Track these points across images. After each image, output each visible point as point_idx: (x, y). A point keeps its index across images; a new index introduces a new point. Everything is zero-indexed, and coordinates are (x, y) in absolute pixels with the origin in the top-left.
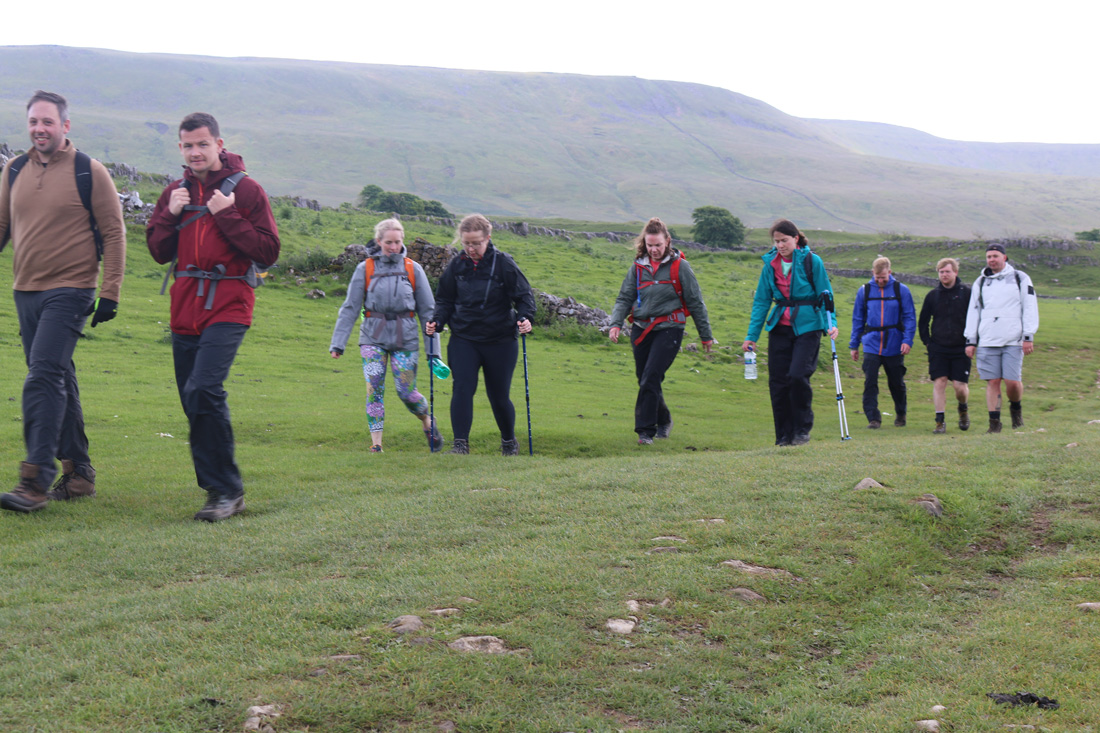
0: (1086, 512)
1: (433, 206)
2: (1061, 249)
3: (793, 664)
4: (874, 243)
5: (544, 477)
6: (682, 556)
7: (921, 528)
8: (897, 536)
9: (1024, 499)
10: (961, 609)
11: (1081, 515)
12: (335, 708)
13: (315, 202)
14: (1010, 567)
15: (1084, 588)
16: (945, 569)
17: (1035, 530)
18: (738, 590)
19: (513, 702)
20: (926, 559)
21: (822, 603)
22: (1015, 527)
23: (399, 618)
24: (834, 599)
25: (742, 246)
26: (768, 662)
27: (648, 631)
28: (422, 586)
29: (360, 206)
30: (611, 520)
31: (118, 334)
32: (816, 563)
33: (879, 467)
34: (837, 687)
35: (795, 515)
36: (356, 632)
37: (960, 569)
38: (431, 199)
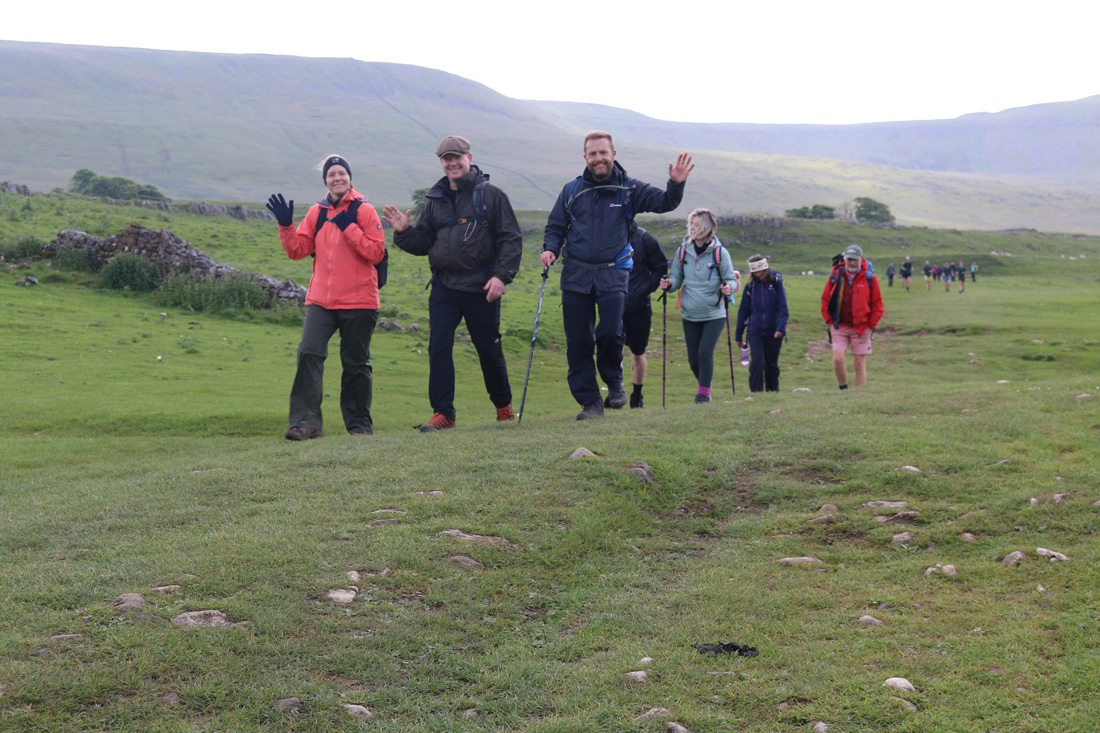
0: (787, 474)
1: (148, 190)
2: (773, 227)
3: (510, 626)
5: (265, 457)
6: (402, 527)
7: (632, 493)
8: (609, 502)
9: (730, 463)
10: (669, 568)
11: (782, 476)
12: (58, 685)
13: (25, 187)
14: (716, 528)
15: (784, 544)
16: (655, 532)
17: (740, 492)
18: (456, 558)
19: (236, 673)
20: (637, 523)
21: (537, 567)
22: (721, 490)
23: (121, 597)
24: (549, 563)
26: (485, 624)
27: (369, 599)
28: (143, 565)
29: (72, 191)
30: (332, 495)
32: (531, 530)
33: (593, 437)
34: (552, 645)
35: (511, 485)
36: (78, 612)
37: (668, 531)
38: (147, 184)
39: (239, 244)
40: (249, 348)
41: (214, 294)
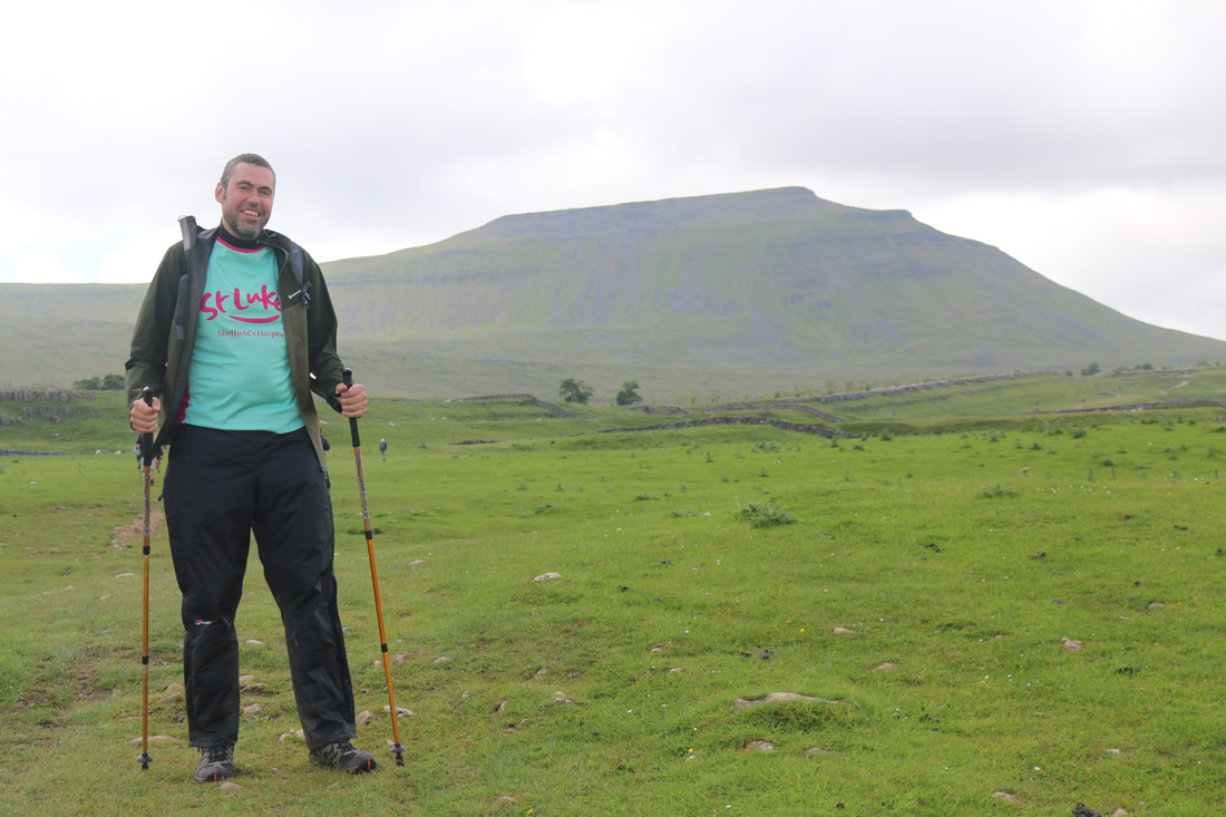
0: (127, 658)
2: (60, 400)
9: (65, 652)
10: (18, 759)
11: (124, 661)
14: (60, 717)
17: (80, 679)
22: (60, 680)
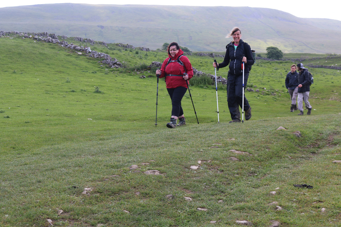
1: (185, 49)
4: (324, 57)
13: (148, 49)
25: (282, 59)
29: (163, 49)
31: (82, 90)
38: (185, 47)
39: (208, 65)
40: (206, 97)
41: (197, 80)
